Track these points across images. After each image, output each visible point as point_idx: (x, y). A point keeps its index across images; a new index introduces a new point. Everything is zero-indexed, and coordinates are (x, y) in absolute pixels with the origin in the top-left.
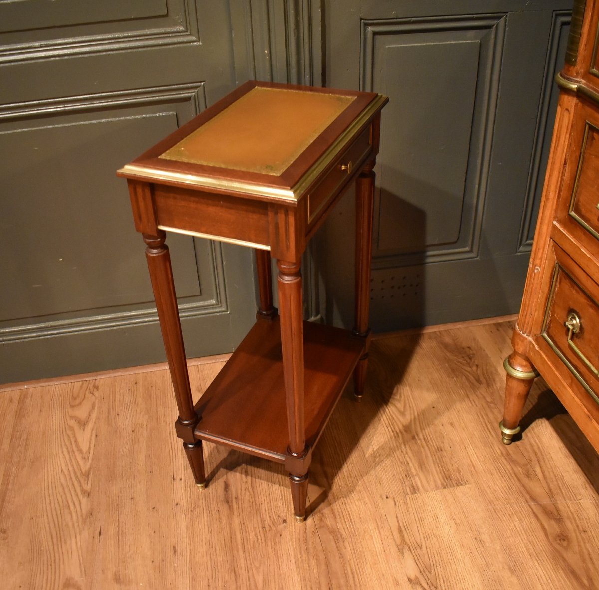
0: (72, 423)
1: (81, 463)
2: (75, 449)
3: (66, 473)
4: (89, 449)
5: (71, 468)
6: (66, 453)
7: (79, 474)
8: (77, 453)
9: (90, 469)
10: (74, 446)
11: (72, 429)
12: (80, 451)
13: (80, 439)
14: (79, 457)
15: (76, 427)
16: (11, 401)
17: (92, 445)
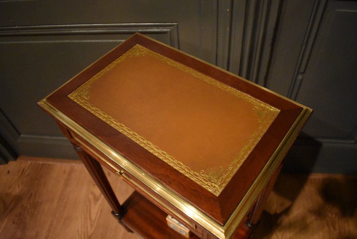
0: (91, 197)
1: (89, 228)
2: (88, 217)
3: (80, 233)
4: (95, 220)
5: (83, 230)
6: (83, 218)
7: (86, 236)
8: (89, 220)
9: (93, 234)
10: (88, 214)
11: (90, 201)
12: (91, 219)
13: (92, 211)
14: (89, 222)
15: (92, 201)
16: (64, 172)
17: (98, 217)
